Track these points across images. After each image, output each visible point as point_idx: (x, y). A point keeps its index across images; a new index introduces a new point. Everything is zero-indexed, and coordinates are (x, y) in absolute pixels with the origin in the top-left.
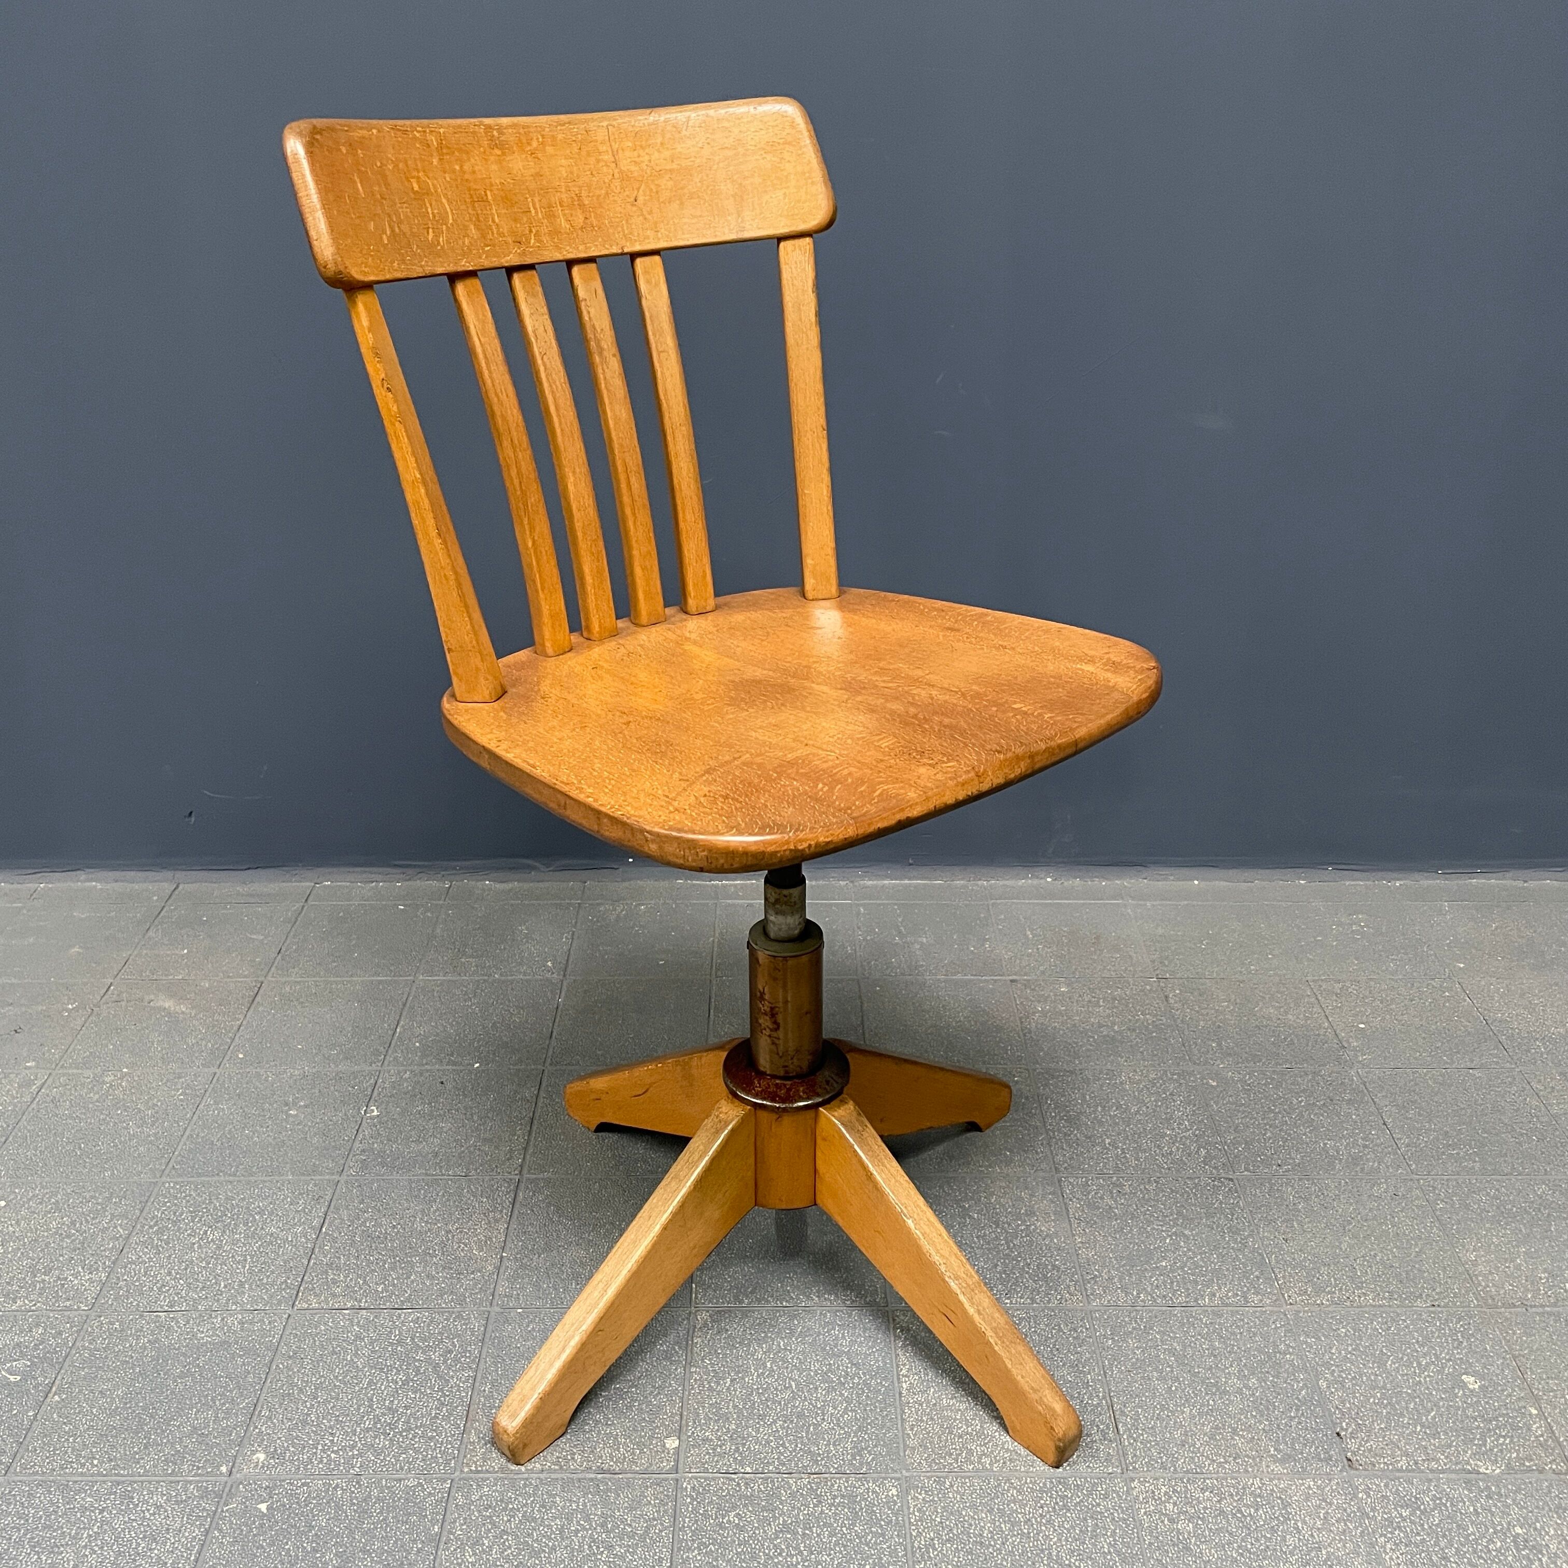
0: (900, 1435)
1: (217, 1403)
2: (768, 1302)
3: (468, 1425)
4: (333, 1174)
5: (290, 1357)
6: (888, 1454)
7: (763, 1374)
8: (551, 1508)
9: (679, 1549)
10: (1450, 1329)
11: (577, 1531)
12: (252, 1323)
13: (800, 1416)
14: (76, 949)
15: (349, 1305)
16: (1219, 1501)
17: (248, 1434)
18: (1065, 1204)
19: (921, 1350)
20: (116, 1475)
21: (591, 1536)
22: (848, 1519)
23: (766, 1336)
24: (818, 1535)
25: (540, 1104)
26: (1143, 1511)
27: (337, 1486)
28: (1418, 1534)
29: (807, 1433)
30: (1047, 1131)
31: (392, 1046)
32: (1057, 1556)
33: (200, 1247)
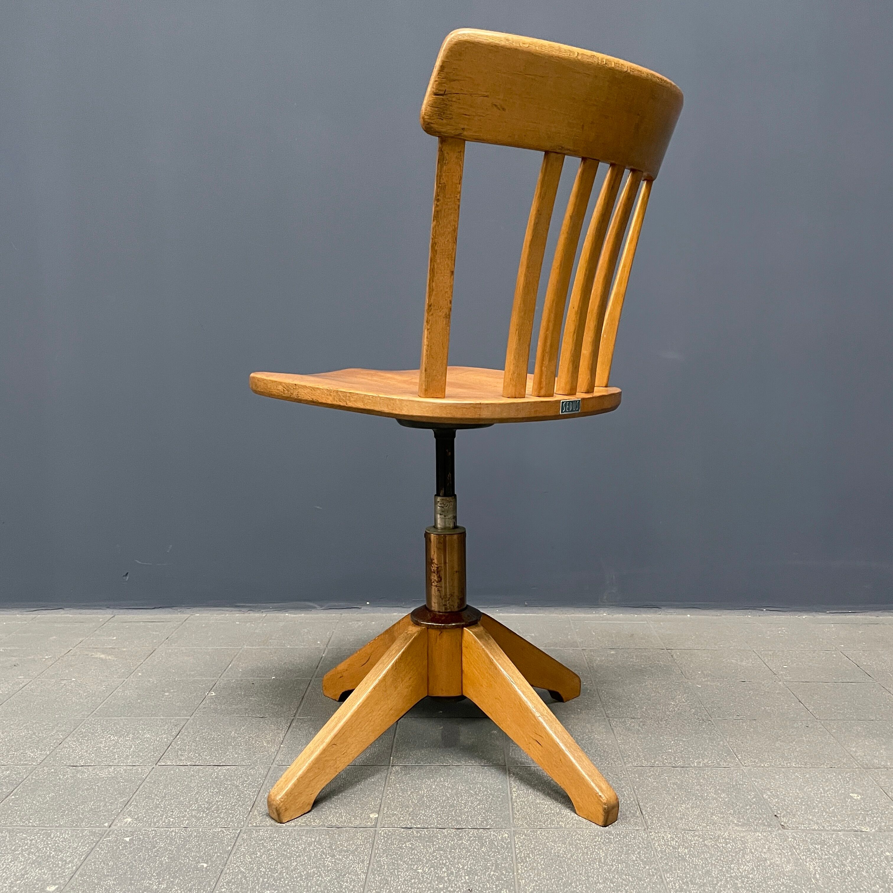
0: (511, 814)
1: (107, 800)
2: (435, 763)
3: (254, 808)
4: (186, 716)
5: (151, 783)
6: (503, 821)
7: (430, 790)
8: (299, 840)
9: (375, 857)
10: (842, 776)
11: (314, 850)
12: (131, 770)
13: (452, 806)
14: (54, 637)
15: (188, 764)
16: (704, 841)
17: (123, 812)
18: (612, 729)
19: (525, 782)
20: (42, 826)
21: (323, 851)
22: (478, 845)
23: (433, 776)
24: (459, 852)
25: (308, 691)
26: (657, 844)
27: (173, 831)
28: (826, 855)
29: (455, 813)
30: (602, 702)
31: (226, 671)
32: (605, 861)
33: (106, 742)
